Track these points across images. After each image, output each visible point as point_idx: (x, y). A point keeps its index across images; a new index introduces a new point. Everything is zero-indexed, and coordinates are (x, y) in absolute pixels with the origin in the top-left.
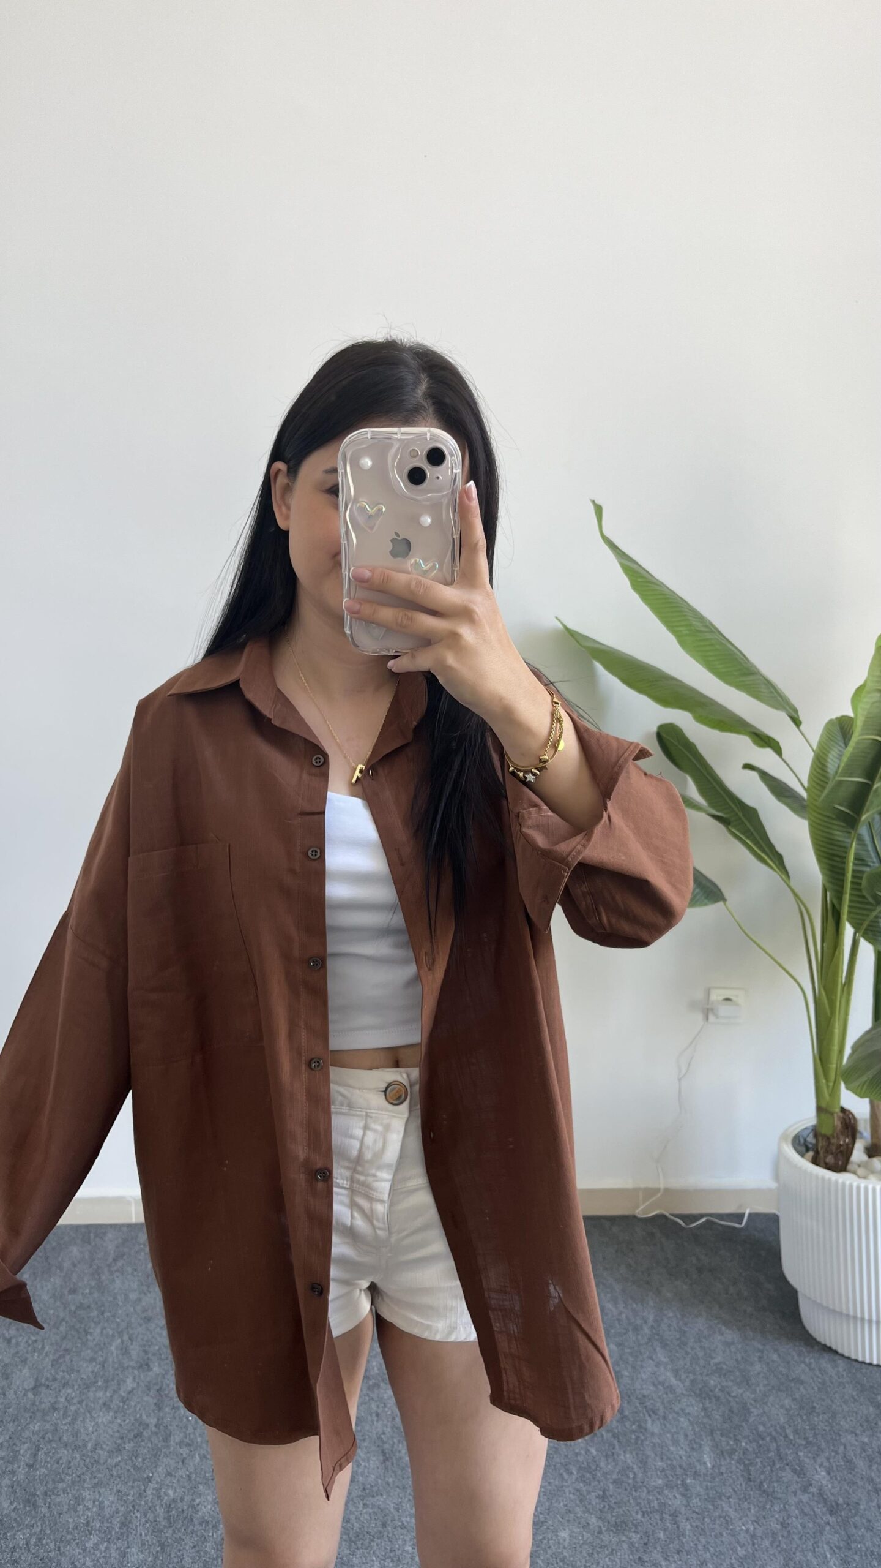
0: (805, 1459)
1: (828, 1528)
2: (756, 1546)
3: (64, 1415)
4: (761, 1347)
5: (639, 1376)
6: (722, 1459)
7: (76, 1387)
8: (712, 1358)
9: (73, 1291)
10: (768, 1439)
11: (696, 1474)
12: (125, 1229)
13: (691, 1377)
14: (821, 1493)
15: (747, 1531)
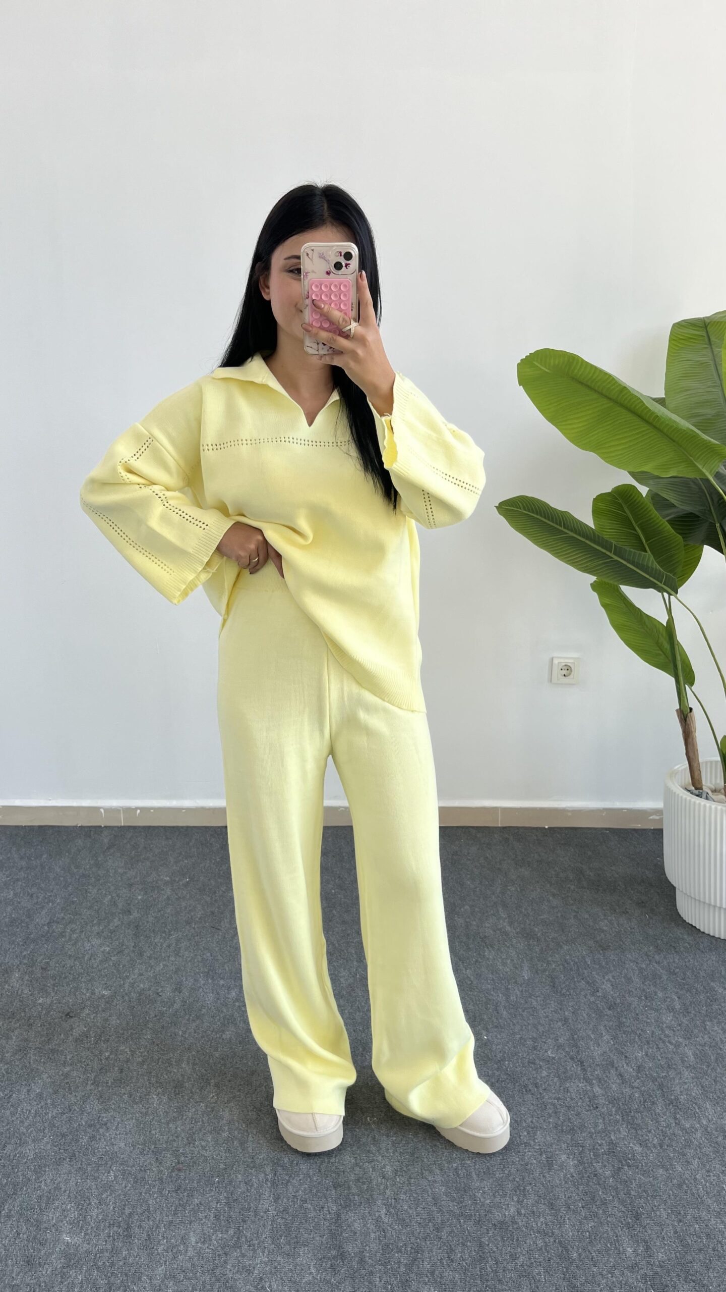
0: (596, 976)
1: (606, 1017)
2: (552, 1026)
4: (576, 910)
6: (536, 975)
9: (77, 867)
10: (572, 963)
12: (116, 829)
13: (522, 926)
14: (605, 998)
15: (547, 1017)
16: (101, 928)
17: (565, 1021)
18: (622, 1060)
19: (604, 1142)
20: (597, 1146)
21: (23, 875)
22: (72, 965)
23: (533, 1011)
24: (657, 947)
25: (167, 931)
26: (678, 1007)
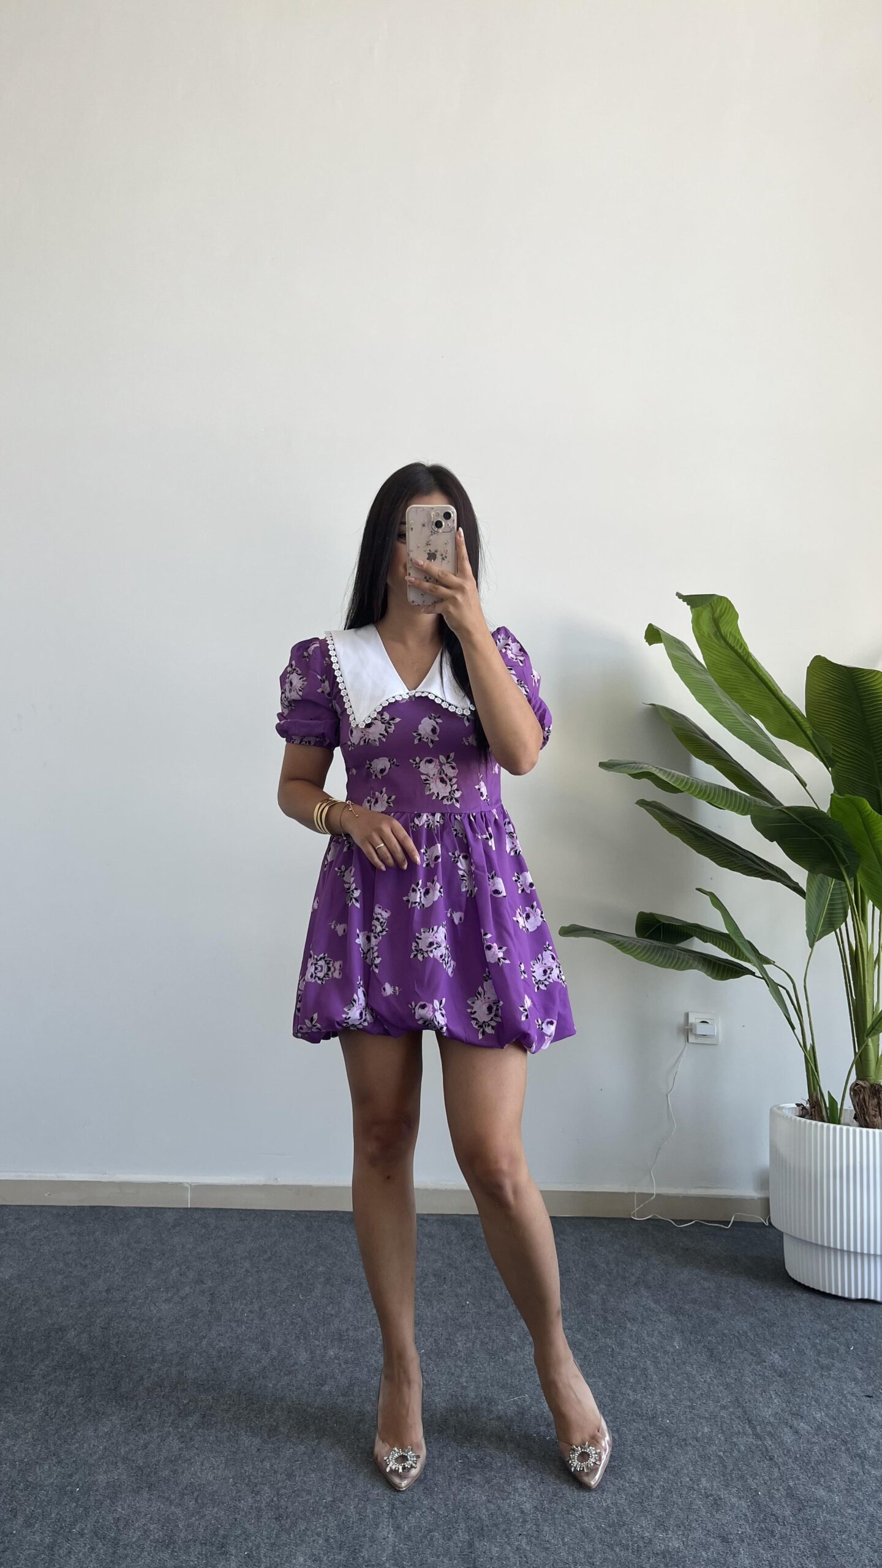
0: (762, 1348)
1: (776, 1383)
3: (132, 1304)
4: (734, 1292)
5: (623, 1301)
6: (689, 1346)
7: (141, 1291)
8: (689, 1295)
9: (139, 1242)
11: (666, 1352)
12: (182, 1211)
13: (669, 1304)
14: (773, 1366)
15: (705, 1381)
16: (169, 1295)
17: (727, 1386)
18: (796, 1419)
19: (781, 1488)
20: (772, 1491)
21: (75, 1249)
22: (138, 1325)
23: (688, 1377)
24: (832, 1325)
25: (247, 1298)
26: (859, 1375)
